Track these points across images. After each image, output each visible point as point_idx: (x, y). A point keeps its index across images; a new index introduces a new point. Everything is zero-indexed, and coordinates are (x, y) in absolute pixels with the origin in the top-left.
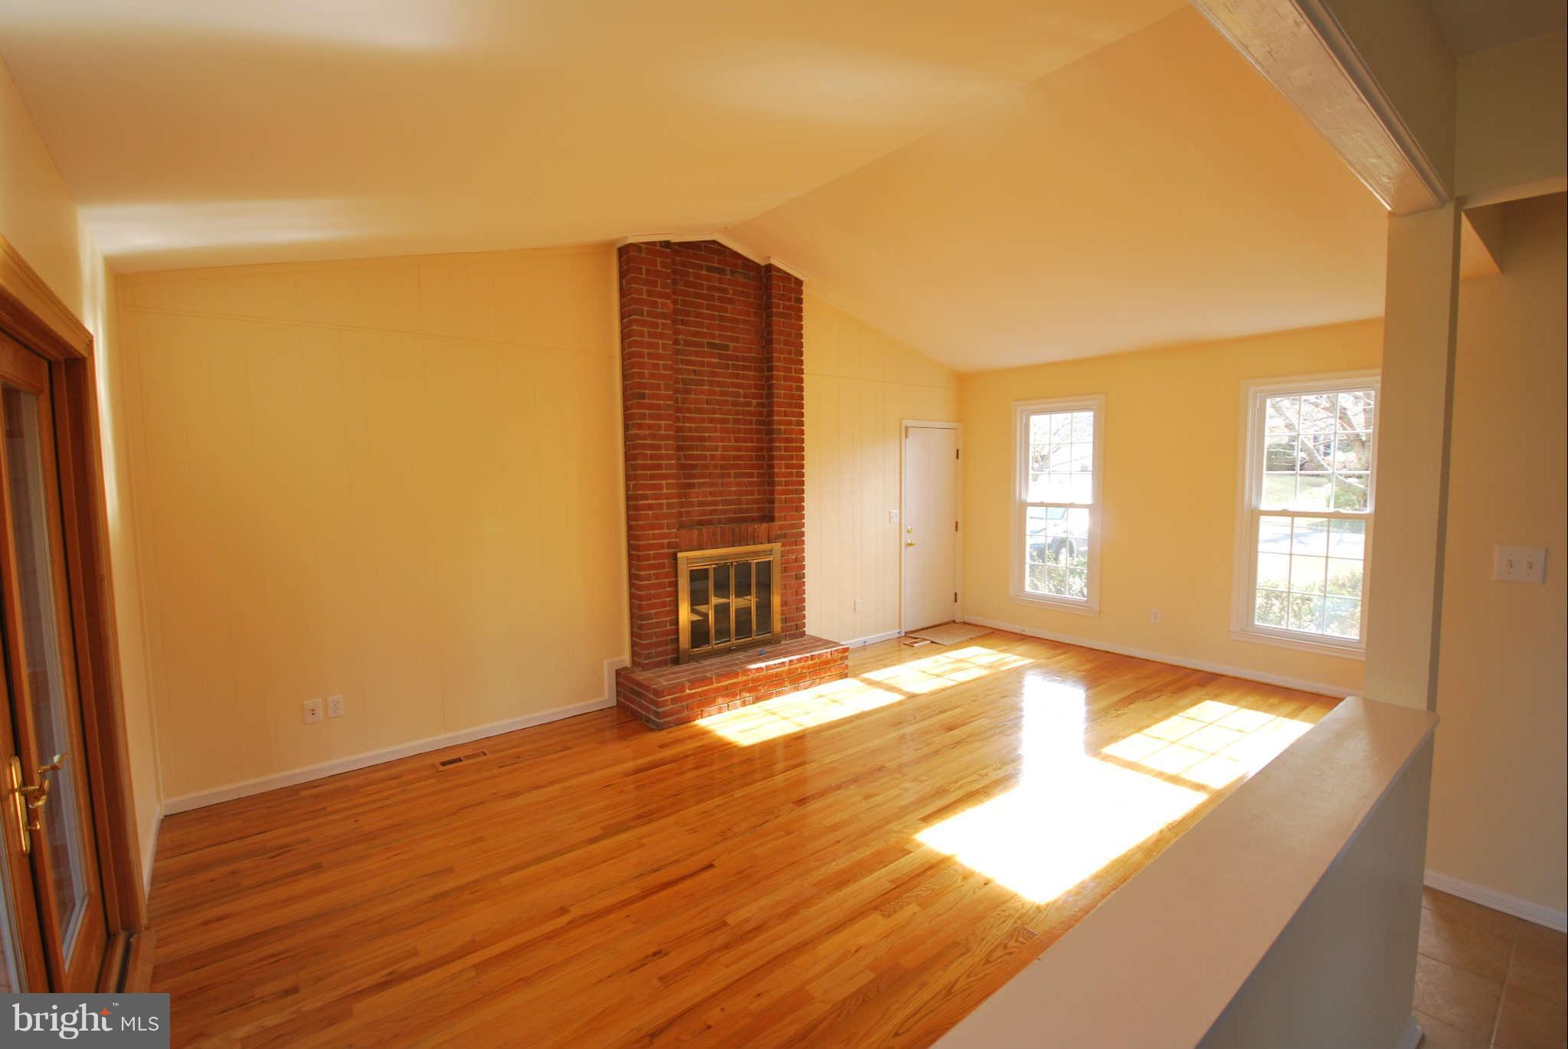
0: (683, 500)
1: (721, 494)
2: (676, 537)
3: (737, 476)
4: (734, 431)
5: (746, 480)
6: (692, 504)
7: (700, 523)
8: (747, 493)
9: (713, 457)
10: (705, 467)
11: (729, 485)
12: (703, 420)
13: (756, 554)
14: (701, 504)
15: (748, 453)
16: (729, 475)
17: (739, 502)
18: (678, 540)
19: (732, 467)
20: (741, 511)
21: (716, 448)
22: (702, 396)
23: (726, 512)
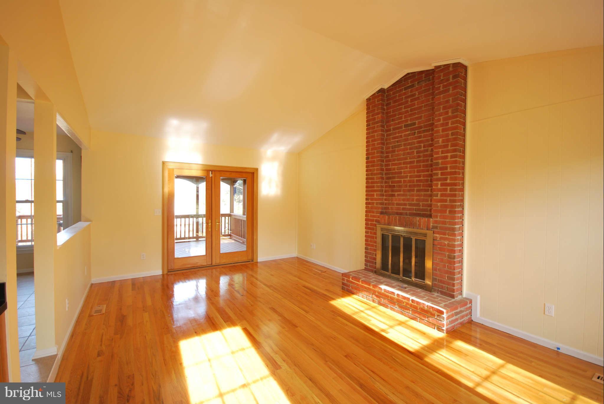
0: (390, 202)
1: (408, 200)
2: (379, 217)
3: (418, 191)
4: (416, 167)
5: (423, 193)
6: (393, 204)
7: (397, 214)
8: (424, 200)
9: (405, 181)
10: (400, 186)
11: (413, 195)
12: (400, 164)
13: (416, 234)
14: (397, 204)
15: (425, 178)
16: (413, 190)
17: (418, 205)
18: (379, 219)
19: (414, 186)
20: (419, 210)
21: (406, 177)
22: (400, 152)
23: (410, 209)
